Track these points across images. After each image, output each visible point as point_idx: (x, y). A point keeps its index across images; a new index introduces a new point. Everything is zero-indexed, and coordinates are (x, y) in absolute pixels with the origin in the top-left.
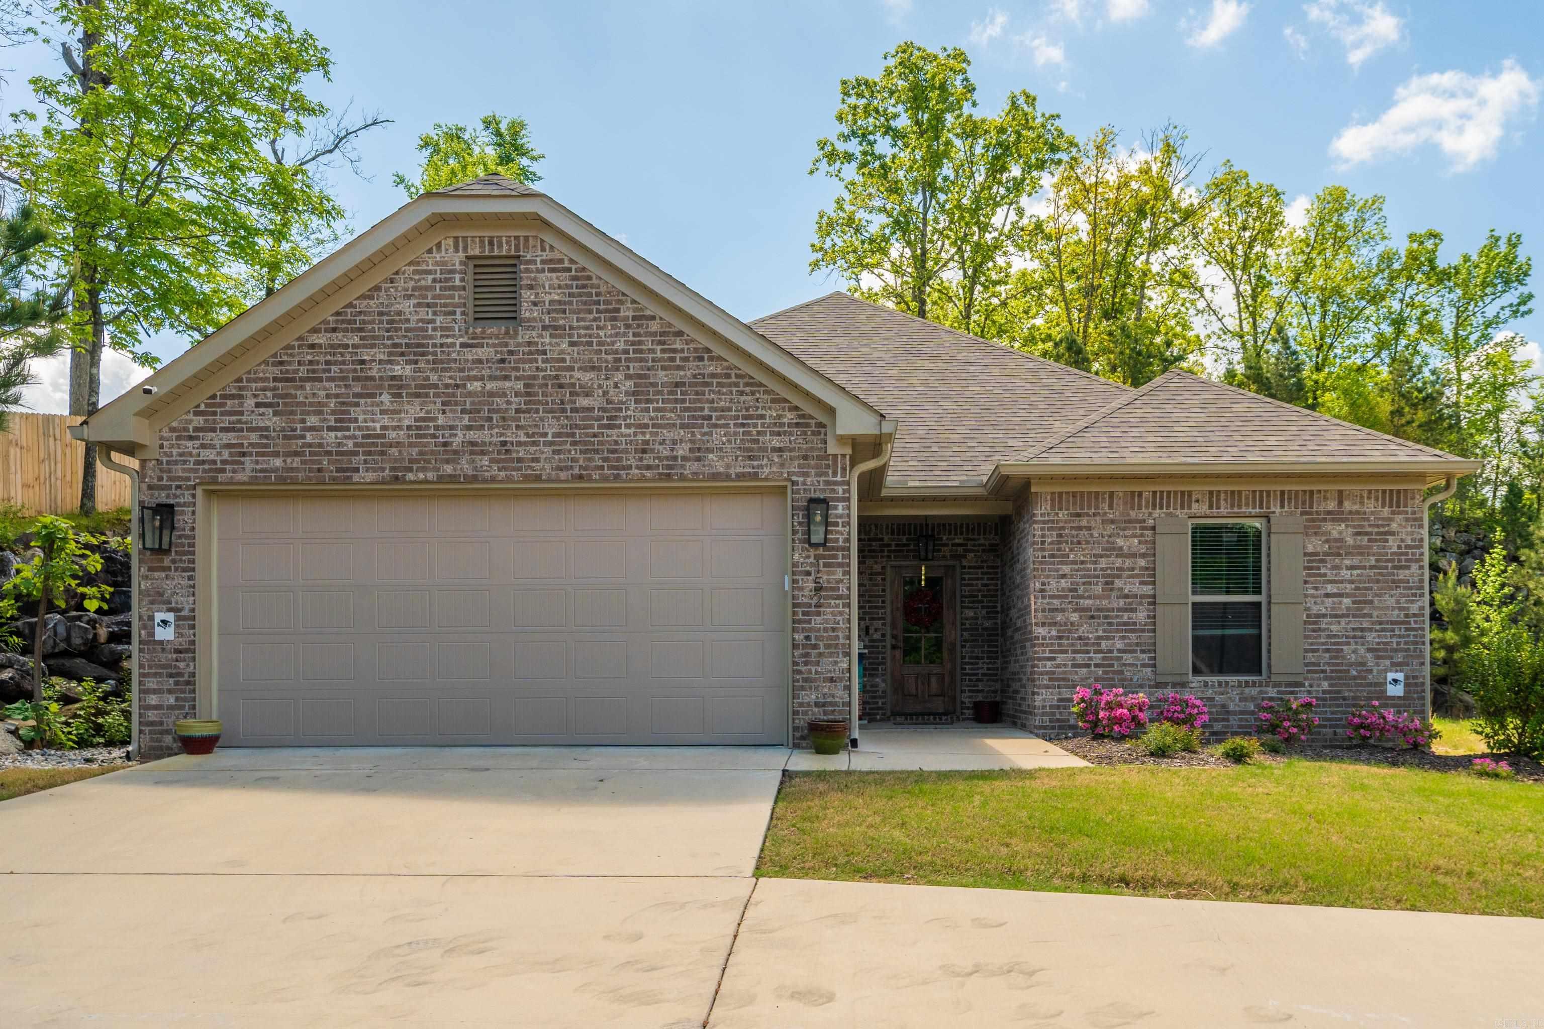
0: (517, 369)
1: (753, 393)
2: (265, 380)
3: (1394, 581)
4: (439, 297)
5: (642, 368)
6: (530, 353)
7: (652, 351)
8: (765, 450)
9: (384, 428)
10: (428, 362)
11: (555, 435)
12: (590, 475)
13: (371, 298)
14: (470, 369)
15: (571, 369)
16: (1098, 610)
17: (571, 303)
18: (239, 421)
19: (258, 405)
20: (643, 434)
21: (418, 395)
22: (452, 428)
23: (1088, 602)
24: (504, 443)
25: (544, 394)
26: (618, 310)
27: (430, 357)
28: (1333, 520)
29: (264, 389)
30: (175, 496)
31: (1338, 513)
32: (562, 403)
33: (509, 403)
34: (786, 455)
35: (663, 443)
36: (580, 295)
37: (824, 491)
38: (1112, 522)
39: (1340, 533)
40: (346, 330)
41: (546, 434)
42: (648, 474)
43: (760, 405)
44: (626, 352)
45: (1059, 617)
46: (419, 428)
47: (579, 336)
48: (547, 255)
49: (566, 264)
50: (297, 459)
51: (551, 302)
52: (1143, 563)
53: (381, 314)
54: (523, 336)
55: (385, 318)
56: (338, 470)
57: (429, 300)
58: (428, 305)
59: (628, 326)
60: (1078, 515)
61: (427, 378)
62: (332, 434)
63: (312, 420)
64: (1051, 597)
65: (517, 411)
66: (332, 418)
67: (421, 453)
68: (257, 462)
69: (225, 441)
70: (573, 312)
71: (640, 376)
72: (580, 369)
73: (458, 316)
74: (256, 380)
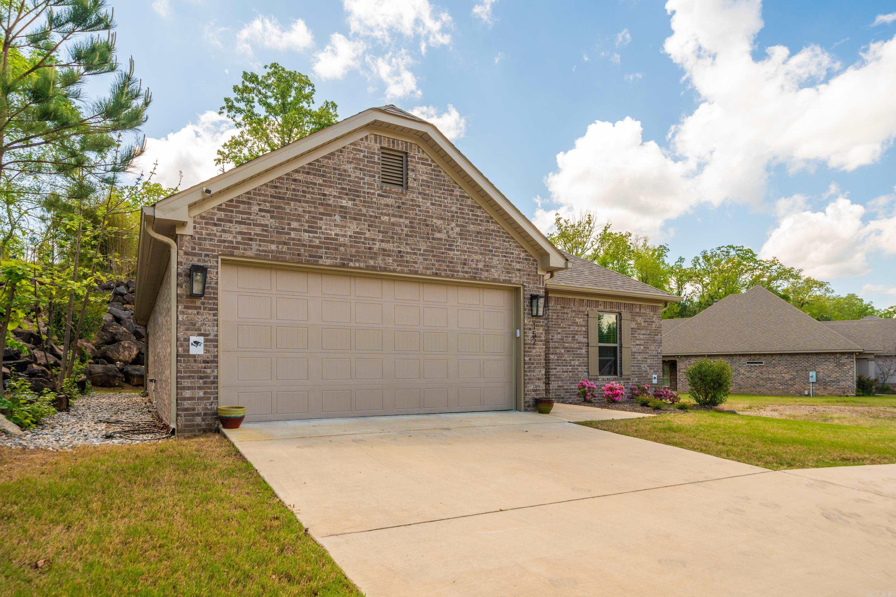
0: (406, 213)
1: (509, 242)
2: (266, 195)
4: (367, 166)
5: (463, 222)
6: (413, 205)
7: (468, 214)
8: (513, 269)
9: (336, 235)
10: (361, 201)
11: (424, 251)
12: (441, 273)
13: (330, 158)
14: (382, 209)
15: (432, 217)
17: (432, 183)
18: (249, 219)
19: (260, 210)
20: (464, 255)
21: (355, 219)
22: (373, 240)
23: (567, 345)
24: (400, 252)
25: (419, 228)
26: (453, 191)
27: (362, 199)
28: (638, 316)
29: (265, 201)
30: (204, 261)
31: (640, 313)
32: (428, 234)
33: (402, 230)
34: (522, 272)
35: (472, 261)
36: (436, 179)
37: (536, 291)
38: (574, 311)
39: (640, 321)
40: (315, 175)
41: (420, 250)
42: (466, 276)
43: (512, 248)
44: (457, 213)
45: (558, 351)
46: (356, 237)
47: (435, 201)
48: (420, 155)
49: (430, 162)
50: (285, 247)
51: (423, 180)
52: (584, 329)
53: (335, 169)
54: (410, 196)
55: (337, 172)
56: (310, 256)
57: (361, 167)
58: (361, 169)
59: (457, 200)
60: (564, 308)
61: (360, 210)
62: (306, 234)
63: (294, 225)
65: (407, 235)
66: (307, 225)
67: (357, 252)
68: (260, 246)
69: (238, 230)
70: (433, 188)
71: (463, 226)
72: (436, 218)
73: (377, 179)
74: (259, 195)
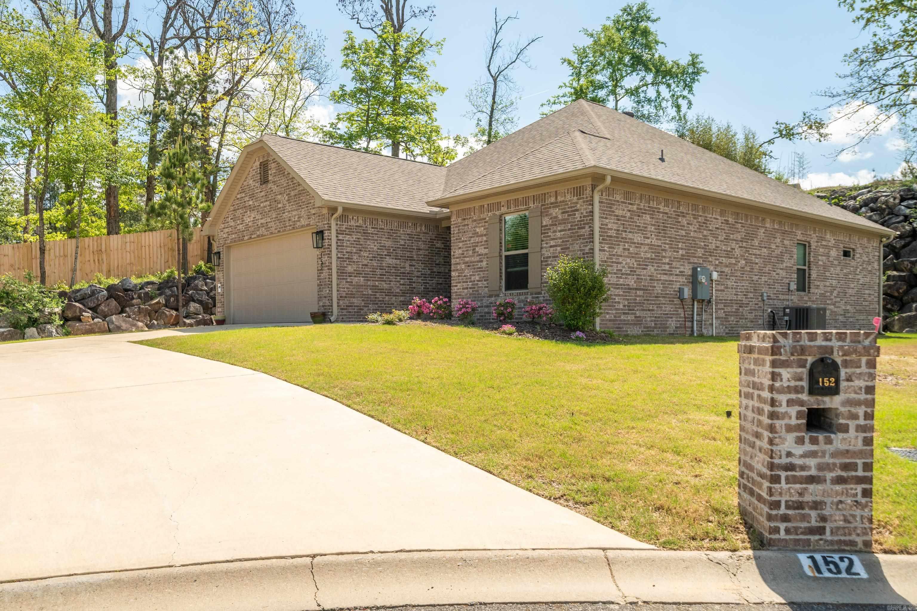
0: (268, 197)
2: (232, 211)
3: (578, 236)
4: (256, 177)
6: (270, 191)
9: (248, 222)
11: (275, 218)
12: (281, 230)
14: (261, 200)
16: (471, 262)
18: (228, 225)
22: (259, 219)
23: (467, 259)
24: (267, 223)
25: (273, 205)
28: (554, 207)
29: (232, 214)
30: (220, 249)
31: (557, 203)
33: (267, 209)
35: (293, 217)
38: (475, 221)
39: (556, 213)
41: (273, 218)
45: (459, 267)
46: (254, 221)
51: (273, 174)
52: (485, 238)
54: (269, 186)
56: (242, 236)
60: (464, 219)
61: (255, 204)
62: (241, 226)
63: (238, 222)
64: (457, 258)
65: (269, 211)
66: (241, 221)
72: (278, 194)
73: (259, 183)
